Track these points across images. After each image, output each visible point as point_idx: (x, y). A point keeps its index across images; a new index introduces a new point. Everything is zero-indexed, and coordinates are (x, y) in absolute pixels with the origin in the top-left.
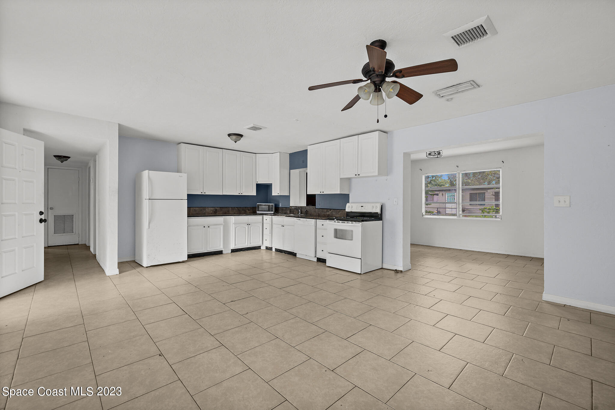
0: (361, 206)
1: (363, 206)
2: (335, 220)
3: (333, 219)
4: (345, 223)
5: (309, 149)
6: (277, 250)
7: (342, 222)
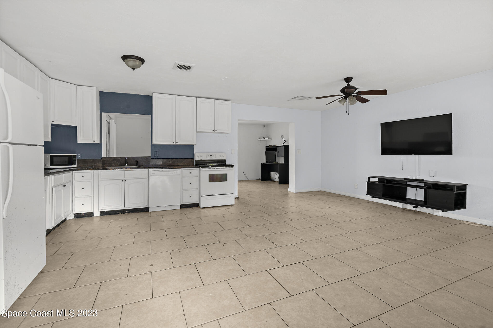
0: (210, 155)
1: (212, 155)
2: (210, 167)
3: (208, 167)
4: (220, 168)
5: (155, 97)
6: (103, 214)
7: (217, 168)
